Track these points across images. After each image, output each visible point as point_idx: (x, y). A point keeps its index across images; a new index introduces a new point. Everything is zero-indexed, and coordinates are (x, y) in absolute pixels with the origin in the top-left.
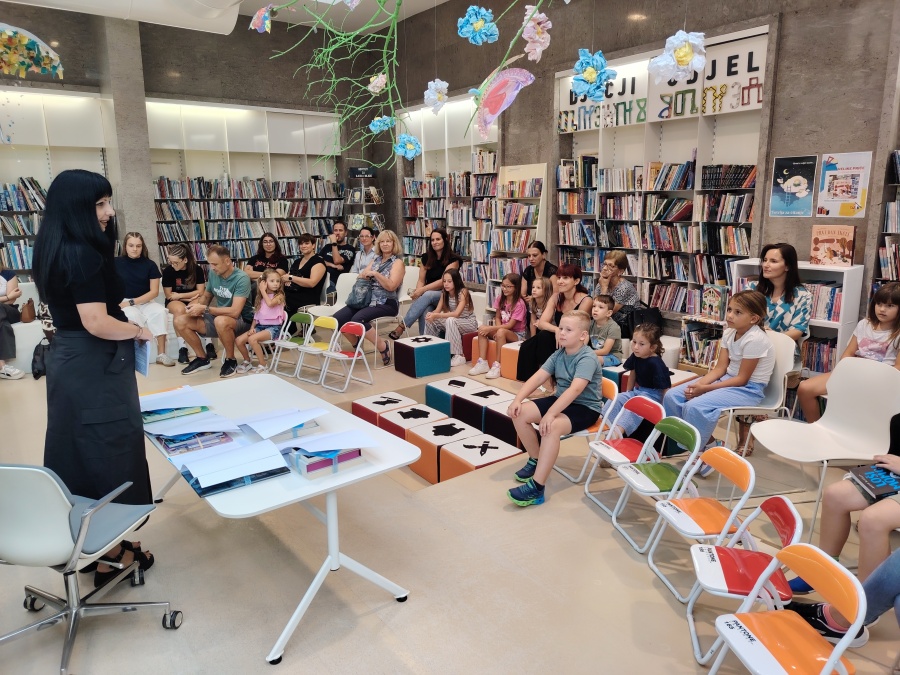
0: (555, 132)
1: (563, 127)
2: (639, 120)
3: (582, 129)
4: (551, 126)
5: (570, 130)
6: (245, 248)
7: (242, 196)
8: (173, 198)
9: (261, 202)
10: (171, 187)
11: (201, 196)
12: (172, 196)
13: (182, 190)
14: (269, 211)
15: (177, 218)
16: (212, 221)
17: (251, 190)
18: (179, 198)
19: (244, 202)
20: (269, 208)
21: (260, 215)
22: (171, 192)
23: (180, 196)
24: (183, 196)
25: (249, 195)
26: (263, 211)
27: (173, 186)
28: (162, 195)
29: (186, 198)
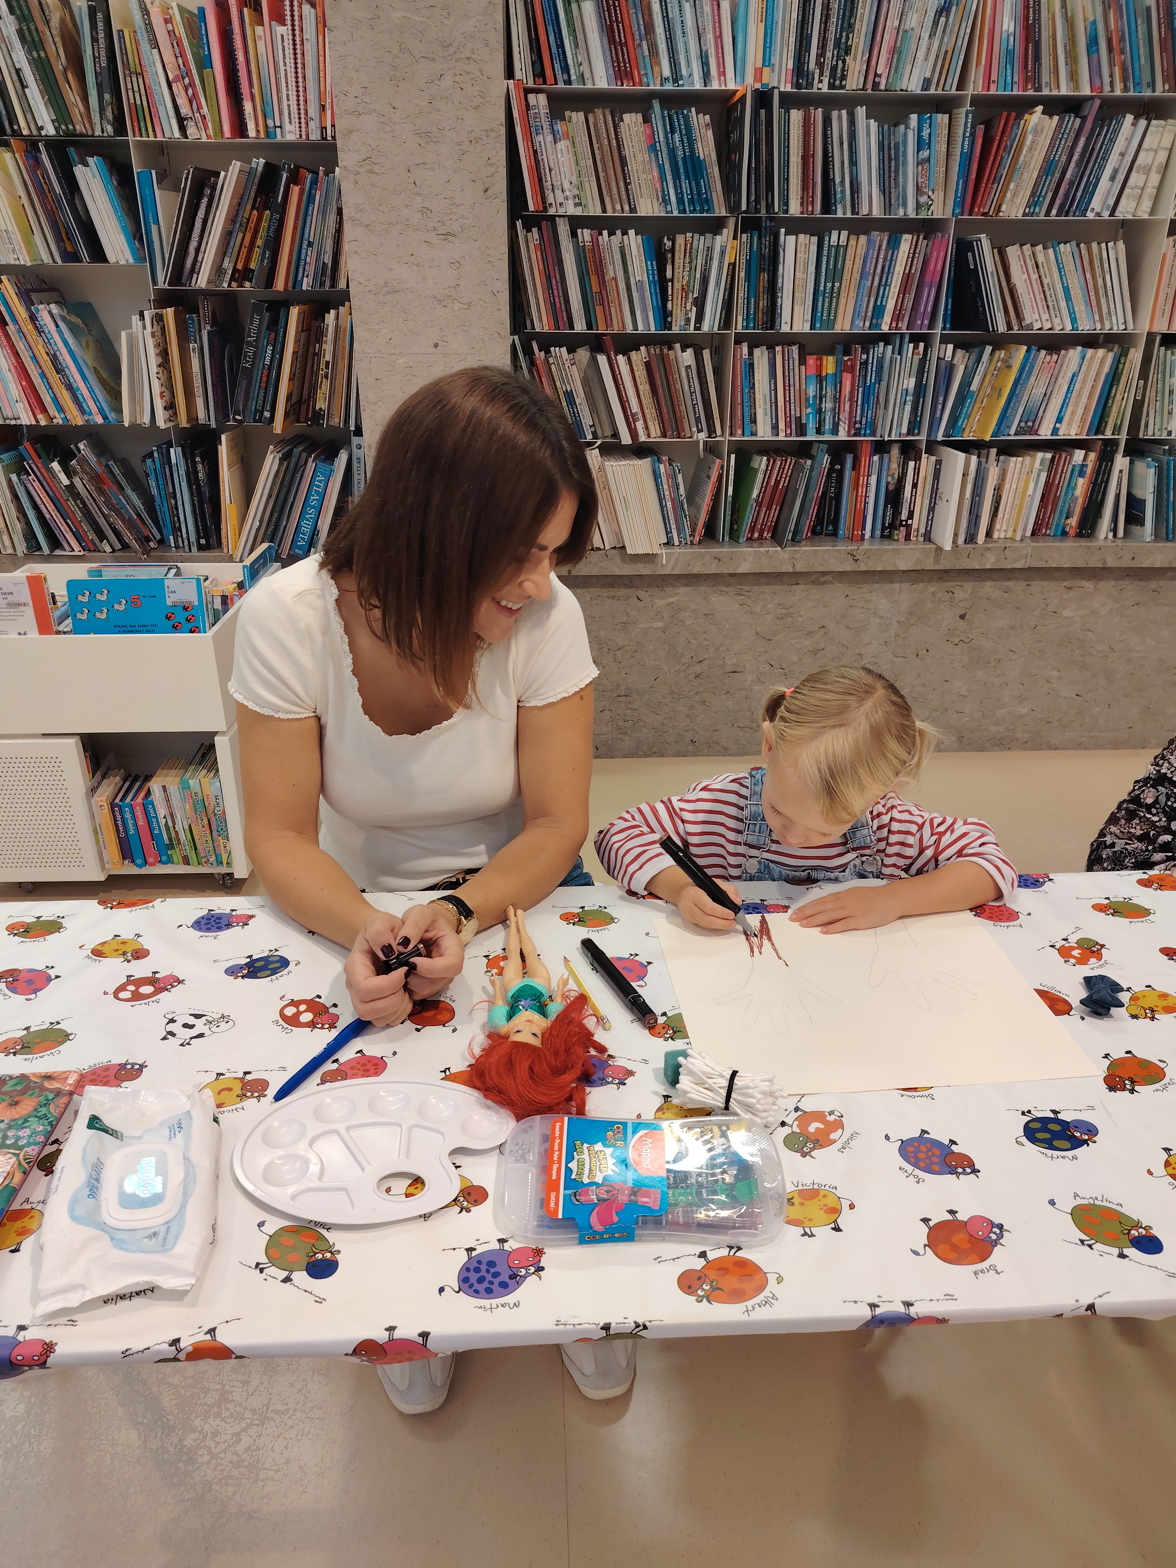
6: (974, 387)
7: (1032, 76)
8: (669, 86)
9: (1129, 118)
10: (666, 17)
11: (800, 72)
12: (667, 72)
13: (719, 37)
14: (1154, 179)
15: (680, 201)
16: (841, 225)
17: (1093, 42)
18: (698, 86)
19: (1036, 116)
20: (1162, 157)
21: (1096, 203)
22: (662, 47)
23: (706, 77)
24: (722, 73)
25: (1073, 77)
26: (1121, 177)
27: (674, 13)
28: (621, 72)
29: (731, 86)
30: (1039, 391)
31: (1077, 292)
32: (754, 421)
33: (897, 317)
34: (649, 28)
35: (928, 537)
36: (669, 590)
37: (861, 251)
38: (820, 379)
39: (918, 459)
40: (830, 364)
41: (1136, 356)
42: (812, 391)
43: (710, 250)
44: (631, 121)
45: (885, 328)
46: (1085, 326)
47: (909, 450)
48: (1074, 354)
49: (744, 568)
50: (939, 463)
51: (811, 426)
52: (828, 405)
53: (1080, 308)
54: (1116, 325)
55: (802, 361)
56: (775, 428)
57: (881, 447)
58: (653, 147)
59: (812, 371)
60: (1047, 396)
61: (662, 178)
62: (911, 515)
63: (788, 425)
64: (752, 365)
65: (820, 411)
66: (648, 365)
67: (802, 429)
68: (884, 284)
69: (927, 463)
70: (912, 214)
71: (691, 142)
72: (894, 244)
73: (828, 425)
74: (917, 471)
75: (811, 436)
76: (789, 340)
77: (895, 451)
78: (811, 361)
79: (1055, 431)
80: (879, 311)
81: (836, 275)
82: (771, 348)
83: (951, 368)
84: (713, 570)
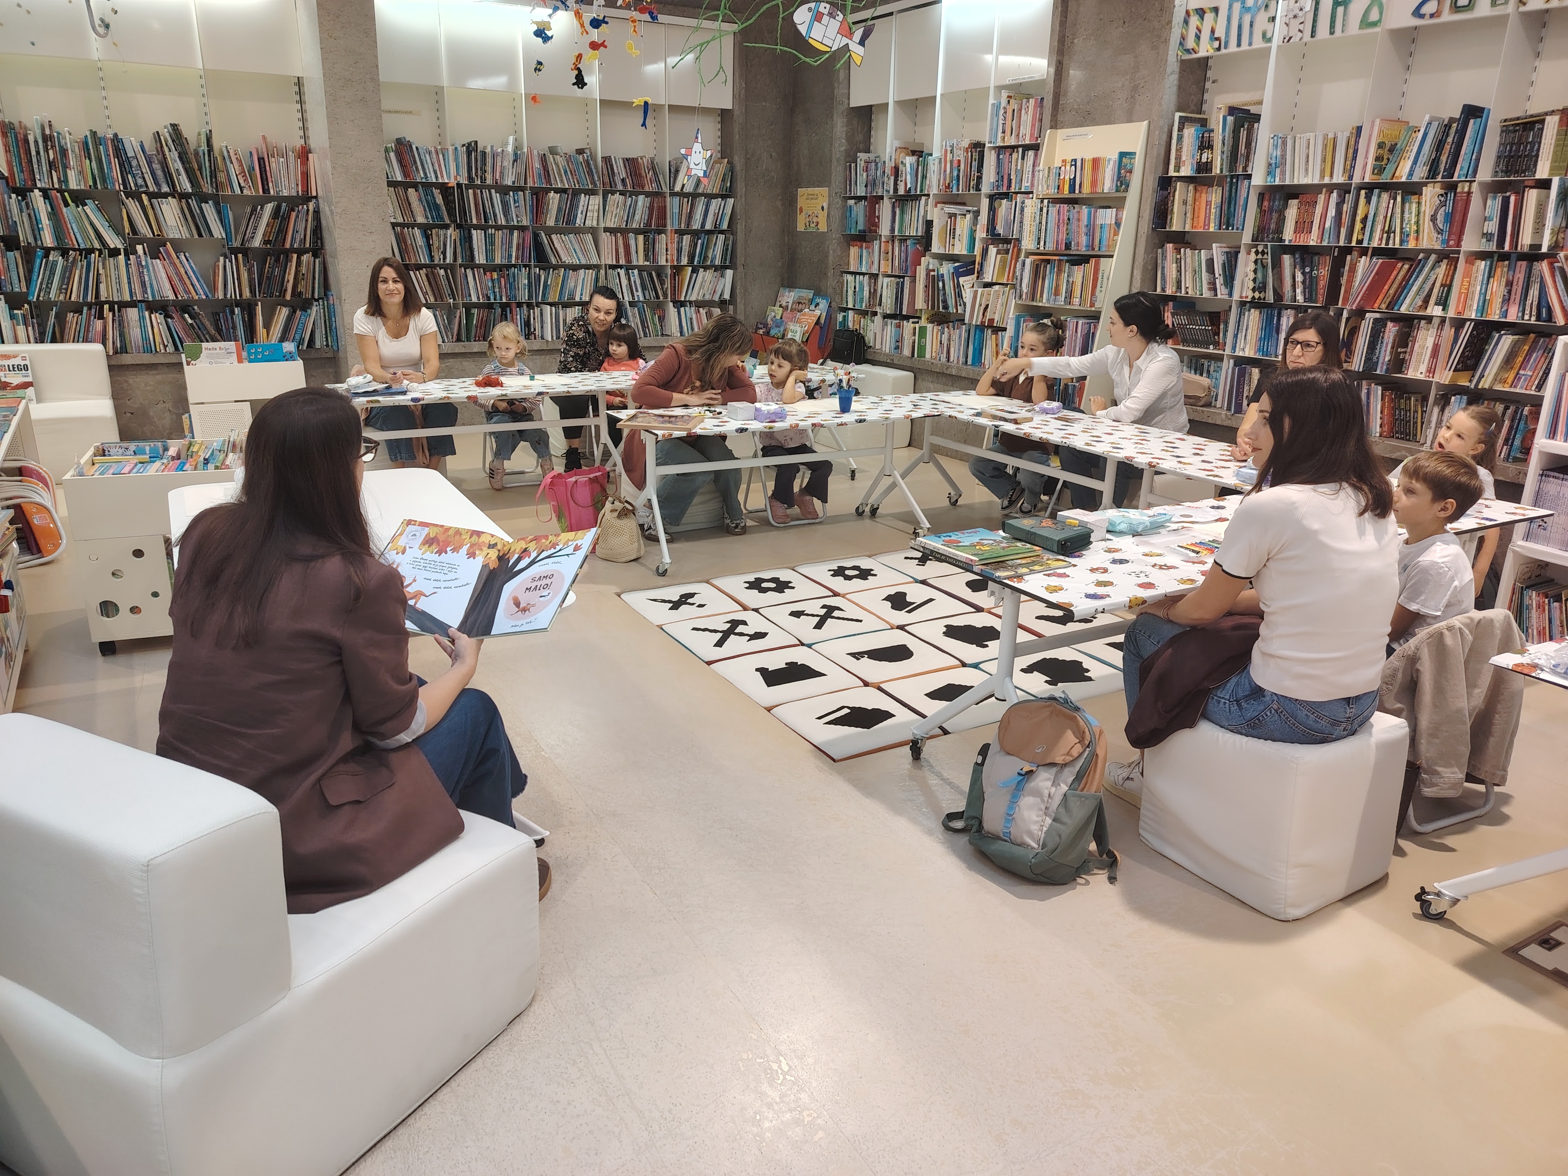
0: (1173, 55)
1: (1190, 43)
2: (1365, 23)
3: (1233, 48)
4: (1166, 41)
5: (1205, 49)
6: (549, 283)
7: (549, 181)
8: (424, 180)
9: (583, 195)
10: (420, 159)
11: (470, 178)
12: (422, 176)
13: (440, 165)
14: (596, 214)
15: (433, 218)
16: (492, 227)
17: (566, 172)
18: (434, 181)
19: (552, 194)
20: (596, 207)
21: (578, 221)
22: (420, 167)
23: (437, 177)
24: (442, 177)
25: (562, 181)
26: (584, 213)
27: (423, 157)
28: (405, 174)
29: (446, 181)
30: (573, 284)
31: (578, 251)
32: (470, 296)
33: (517, 258)
34: (415, 162)
35: (542, 338)
36: (446, 361)
37: (500, 236)
38: (493, 281)
39: (533, 309)
40: (495, 275)
41: (602, 272)
42: (490, 284)
43: (445, 235)
44: (411, 191)
45: (513, 262)
46: (583, 262)
47: (530, 306)
48: (582, 271)
49: (475, 350)
50: (541, 310)
51: (492, 298)
52: (497, 290)
53: (581, 256)
54: (595, 261)
55: (485, 274)
56: (478, 298)
57: (519, 305)
58: (420, 200)
59: (489, 277)
60: (576, 287)
61: (425, 210)
62: (535, 330)
63: (483, 297)
64: (466, 276)
65: (494, 292)
66: (427, 275)
67: (489, 298)
68: (510, 247)
69: (537, 310)
70: (516, 224)
71: (434, 198)
72: (512, 234)
73: (498, 297)
74: (534, 313)
75: (492, 301)
76: (479, 266)
77: (525, 307)
78: (488, 274)
79: (581, 299)
80: (510, 256)
81: (493, 244)
82: (472, 269)
83: (539, 276)
84: (463, 351)
